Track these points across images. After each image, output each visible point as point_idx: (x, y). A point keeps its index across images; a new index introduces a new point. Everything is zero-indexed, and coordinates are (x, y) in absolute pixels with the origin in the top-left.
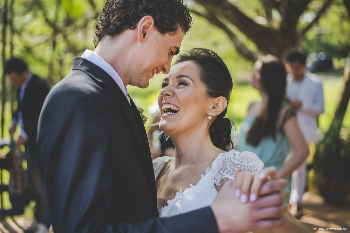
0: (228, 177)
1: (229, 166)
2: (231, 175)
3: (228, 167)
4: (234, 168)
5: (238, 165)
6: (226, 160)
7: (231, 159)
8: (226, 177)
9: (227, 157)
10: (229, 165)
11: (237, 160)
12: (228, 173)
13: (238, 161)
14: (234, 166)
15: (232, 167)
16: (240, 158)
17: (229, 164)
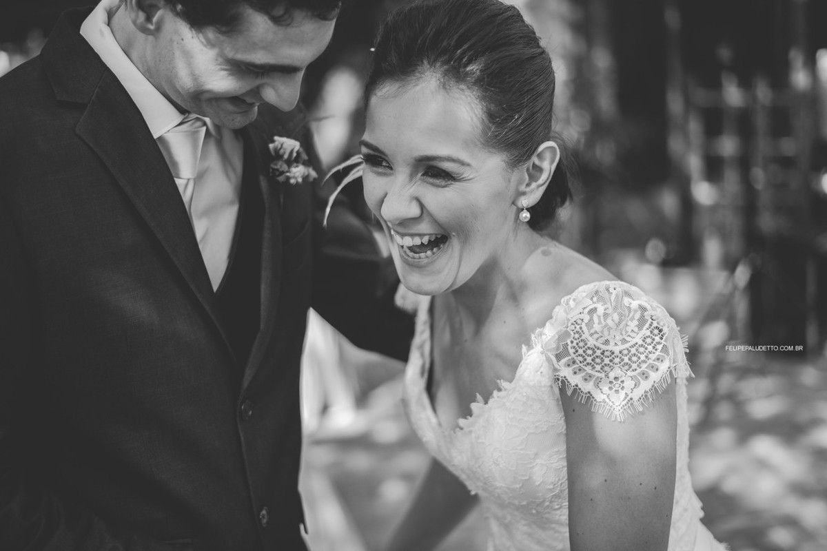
0: (567, 378)
1: (574, 347)
2: (575, 373)
3: (571, 351)
4: (586, 357)
5: (596, 350)
6: (568, 329)
7: (581, 328)
8: (563, 376)
9: (572, 321)
10: (574, 344)
11: (596, 336)
12: (569, 365)
13: (597, 339)
14: (584, 352)
15: (581, 351)
16: (602, 332)
17: (575, 342)
